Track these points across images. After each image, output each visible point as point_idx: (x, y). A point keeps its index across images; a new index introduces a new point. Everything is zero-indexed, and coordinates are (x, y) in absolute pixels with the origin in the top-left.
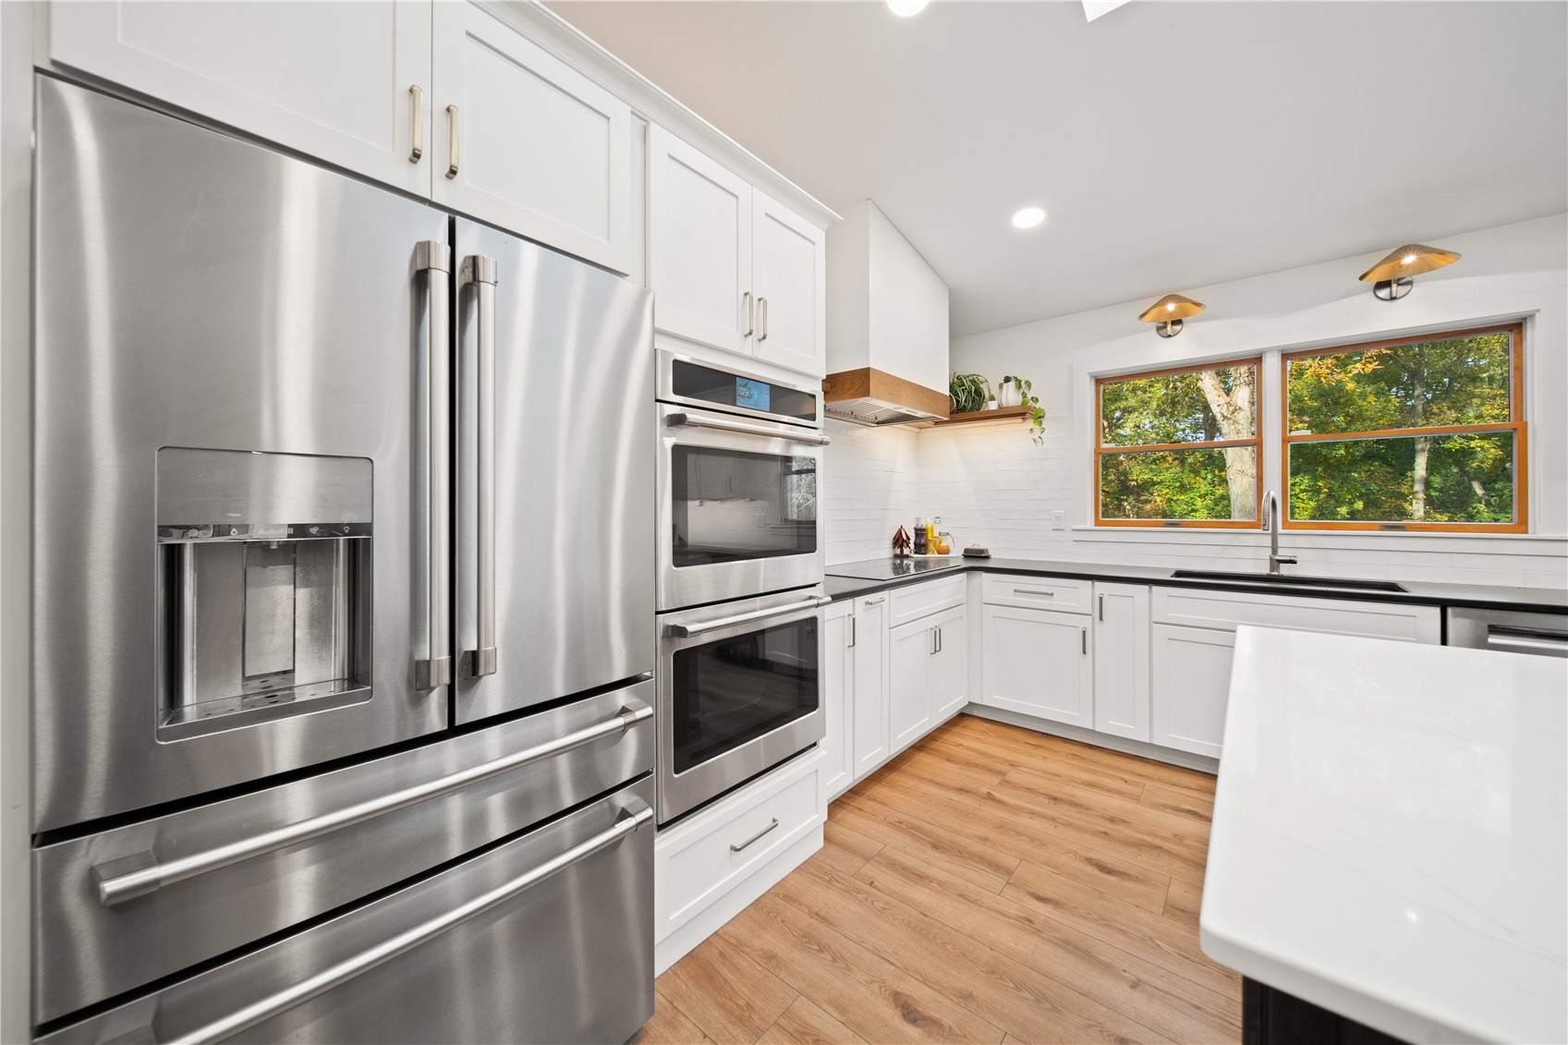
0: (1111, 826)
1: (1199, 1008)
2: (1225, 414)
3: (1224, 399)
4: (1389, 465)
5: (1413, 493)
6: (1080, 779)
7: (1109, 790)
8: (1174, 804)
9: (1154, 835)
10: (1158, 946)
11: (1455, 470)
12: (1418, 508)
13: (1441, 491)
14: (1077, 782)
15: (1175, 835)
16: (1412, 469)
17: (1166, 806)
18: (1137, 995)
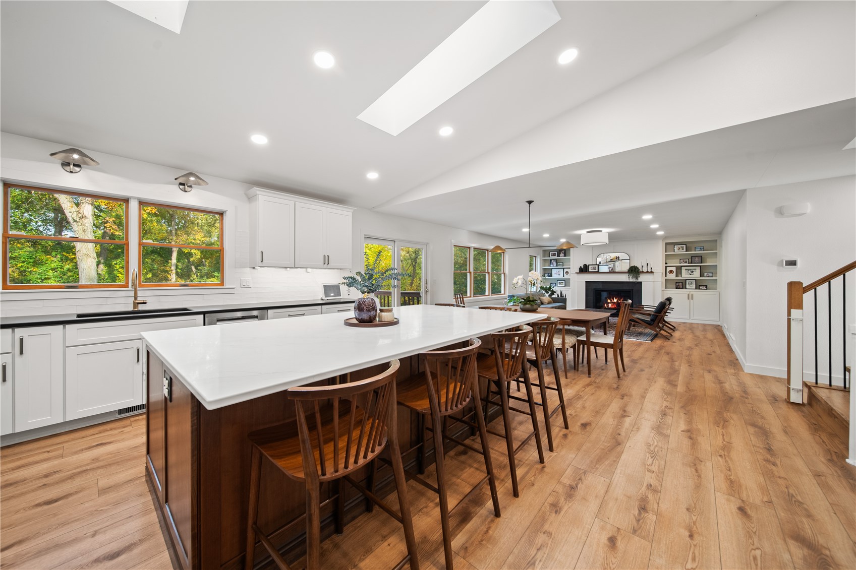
0: (47, 479)
1: (131, 517)
2: (75, 219)
3: (75, 208)
4: (161, 256)
5: (172, 270)
6: (8, 469)
7: (37, 462)
8: (88, 446)
9: (80, 467)
10: (102, 510)
11: (186, 261)
12: (173, 277)
13: (181, 269)
14: (7, 472)
15: (93, 460)
16: (171, 259)
17: (82, 450)
18: (97, 537)
